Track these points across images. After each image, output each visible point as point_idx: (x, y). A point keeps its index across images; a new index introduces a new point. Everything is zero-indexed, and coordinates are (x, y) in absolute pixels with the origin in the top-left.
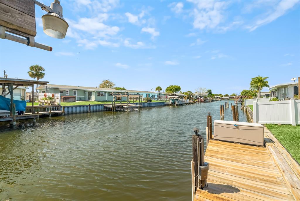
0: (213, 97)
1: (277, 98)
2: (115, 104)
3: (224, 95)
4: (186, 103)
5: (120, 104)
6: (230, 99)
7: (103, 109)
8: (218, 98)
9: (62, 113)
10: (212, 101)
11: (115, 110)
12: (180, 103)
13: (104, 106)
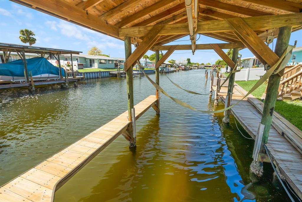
0: (191, 65)
1: (243, 67)
2: (120, 71)
3: (200, 64)
4: (171, 71)
5: (123, 71)
6: (205, 68)
7: (109, 76)
8: (195, 66)
9: (82, 78)
10: (191, 69)
11: (120, 76)
12: (167, 71)
13: (109, 73)
